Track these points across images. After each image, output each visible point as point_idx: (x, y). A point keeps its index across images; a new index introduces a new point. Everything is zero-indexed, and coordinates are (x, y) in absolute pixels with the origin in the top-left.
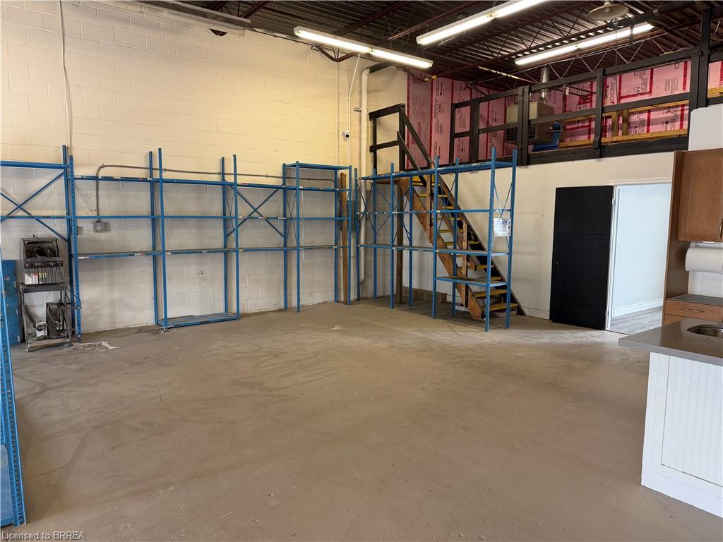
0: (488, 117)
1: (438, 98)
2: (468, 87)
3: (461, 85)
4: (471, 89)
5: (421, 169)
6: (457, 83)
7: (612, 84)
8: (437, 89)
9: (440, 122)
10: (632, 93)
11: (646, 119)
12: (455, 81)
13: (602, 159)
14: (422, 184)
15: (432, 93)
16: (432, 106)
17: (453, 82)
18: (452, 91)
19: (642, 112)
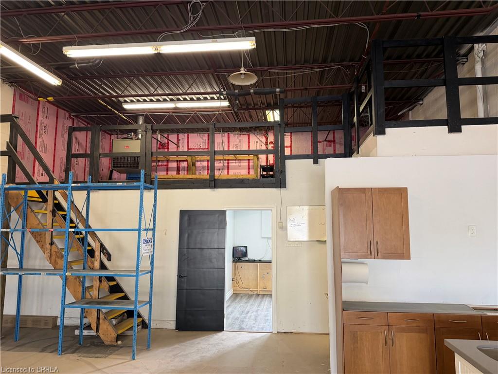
0: (86, 146)
1: (44, 120)
2: (71, 118)
3: (65, 114)
4: (73, 120)
5: (40, 183)
6: (62, 112)
7: (182, 139)
8: (43, 112)
9: (45, 142)
10: (196, 147)
11: (206, 166)
12: (59, 110)
13: (215, 189)
14: (41, 200)
15: (38, 114)
16: (37, 126)
17: (58, 110)
18: (57, 117)
19: (203, 161)
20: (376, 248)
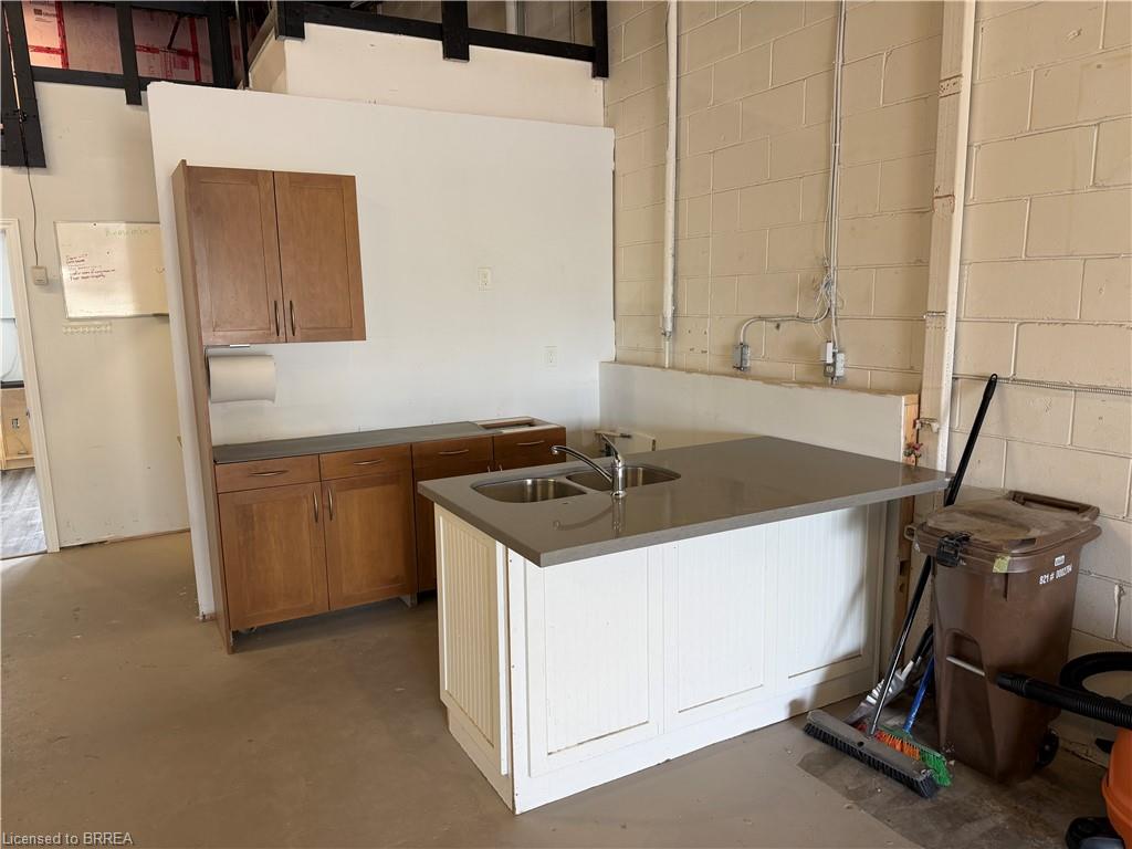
20: (288, 317)
